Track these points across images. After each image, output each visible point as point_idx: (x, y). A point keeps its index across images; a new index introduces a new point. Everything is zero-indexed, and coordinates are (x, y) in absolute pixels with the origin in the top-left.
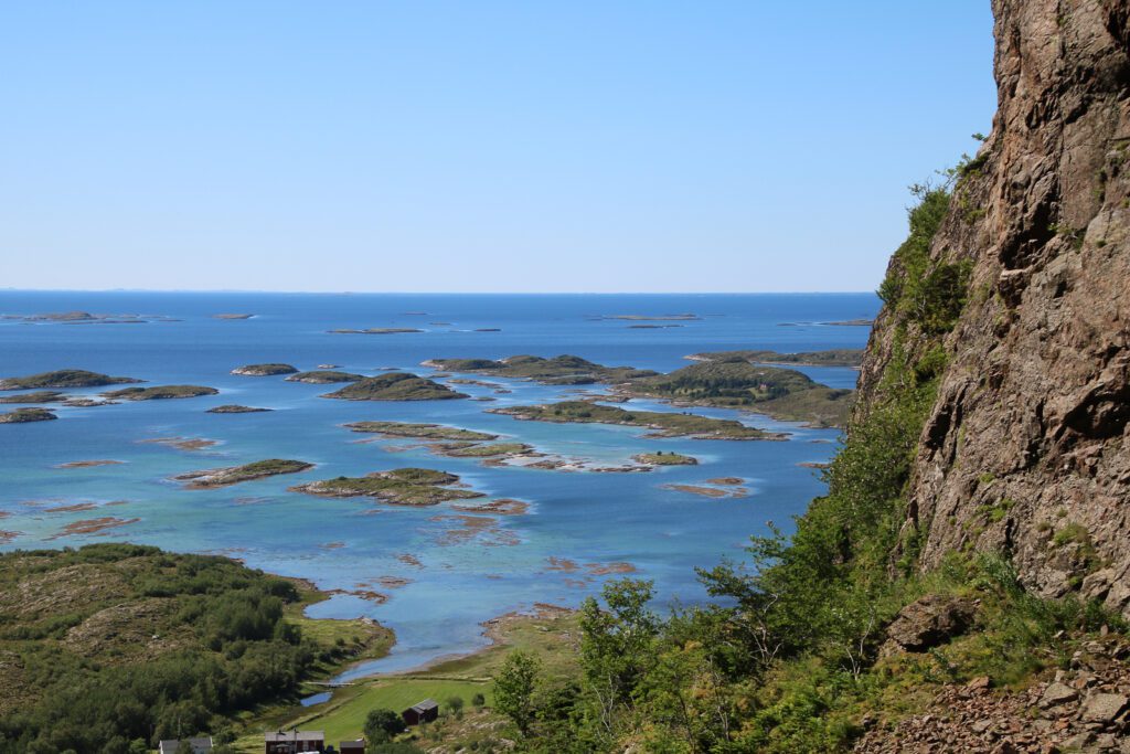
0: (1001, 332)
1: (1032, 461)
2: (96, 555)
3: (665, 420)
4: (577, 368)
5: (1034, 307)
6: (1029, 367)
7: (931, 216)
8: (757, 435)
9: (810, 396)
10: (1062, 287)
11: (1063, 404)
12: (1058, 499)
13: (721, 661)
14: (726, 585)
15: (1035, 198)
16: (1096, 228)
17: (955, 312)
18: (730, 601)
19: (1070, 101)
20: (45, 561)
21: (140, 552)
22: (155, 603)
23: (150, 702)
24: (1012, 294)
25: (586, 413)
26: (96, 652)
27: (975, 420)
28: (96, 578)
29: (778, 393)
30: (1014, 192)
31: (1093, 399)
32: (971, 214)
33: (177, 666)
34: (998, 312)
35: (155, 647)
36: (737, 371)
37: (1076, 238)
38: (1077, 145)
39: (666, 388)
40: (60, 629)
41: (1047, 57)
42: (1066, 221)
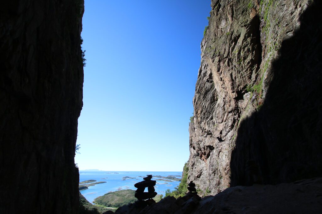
0: (192, 171)
1: (195, 180)
2: (127, 190)
3: (166, 180)
4: (160, 177)
5: (194, 169)
6: (194, 173)
7: (186, 164)
8: (172, 181)
9: (176, 179)
10: (196, 168)
11: (196, 176)
12: (197, 182)
13: (176, 194)
14: (176, 188)
15: (193, 162)
16: (197, 164)
17: (188, 170)
18: (176, 190)
19: (195, 157)
20: (124, 190)
21: (131, 190)
22: (131, 194)
23: (131, 202)
24: (192, 168)
25: (161, 180)
26: (127, 198)
27: (191, 177)
28: (128, 192)
29: (173, 178)
30: (192, 162)
31: (198, 175)
32: (188, 164)
33: (133, 199)
34: (192, 170)
35: (131, 197)
36: (171, 177)
37: (196, 165)
38: (195, 159)
39: (166, 178)
40: (125, 196)
41: (193, 154)
42: (195, 164)
